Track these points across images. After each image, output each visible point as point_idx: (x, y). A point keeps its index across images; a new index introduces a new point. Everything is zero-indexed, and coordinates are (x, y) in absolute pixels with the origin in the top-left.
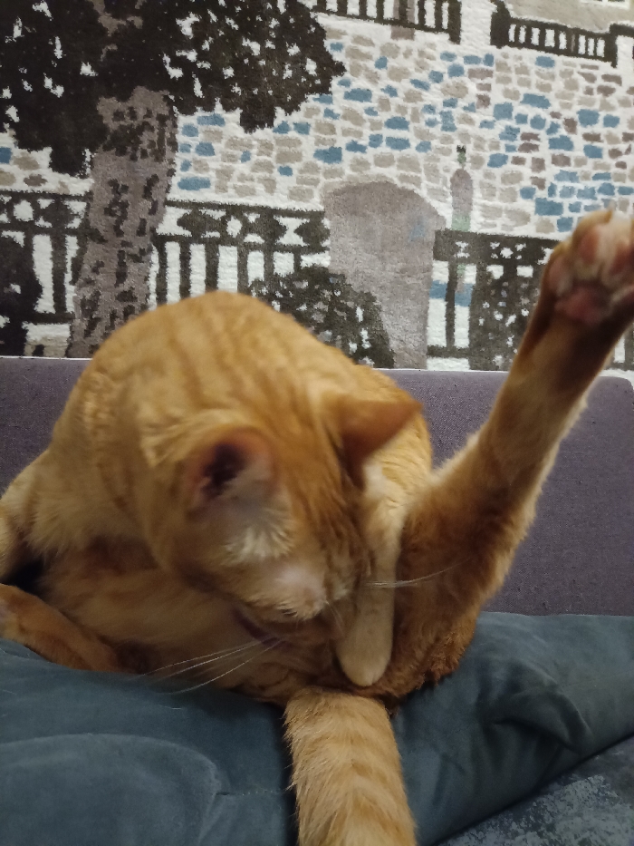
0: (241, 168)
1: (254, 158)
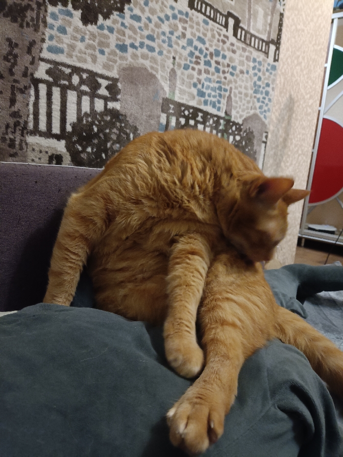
0: (80, 45)
1: (87, 41)
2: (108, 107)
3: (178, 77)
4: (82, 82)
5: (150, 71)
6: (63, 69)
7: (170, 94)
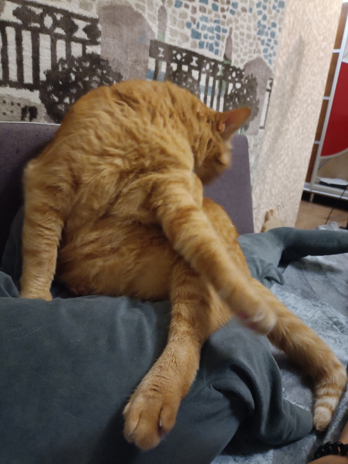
2: (87, 52)
3: (168, 16)
4: (56, 24)
5: (135, 9)
6: (33, 9)
7: (159, 36)
